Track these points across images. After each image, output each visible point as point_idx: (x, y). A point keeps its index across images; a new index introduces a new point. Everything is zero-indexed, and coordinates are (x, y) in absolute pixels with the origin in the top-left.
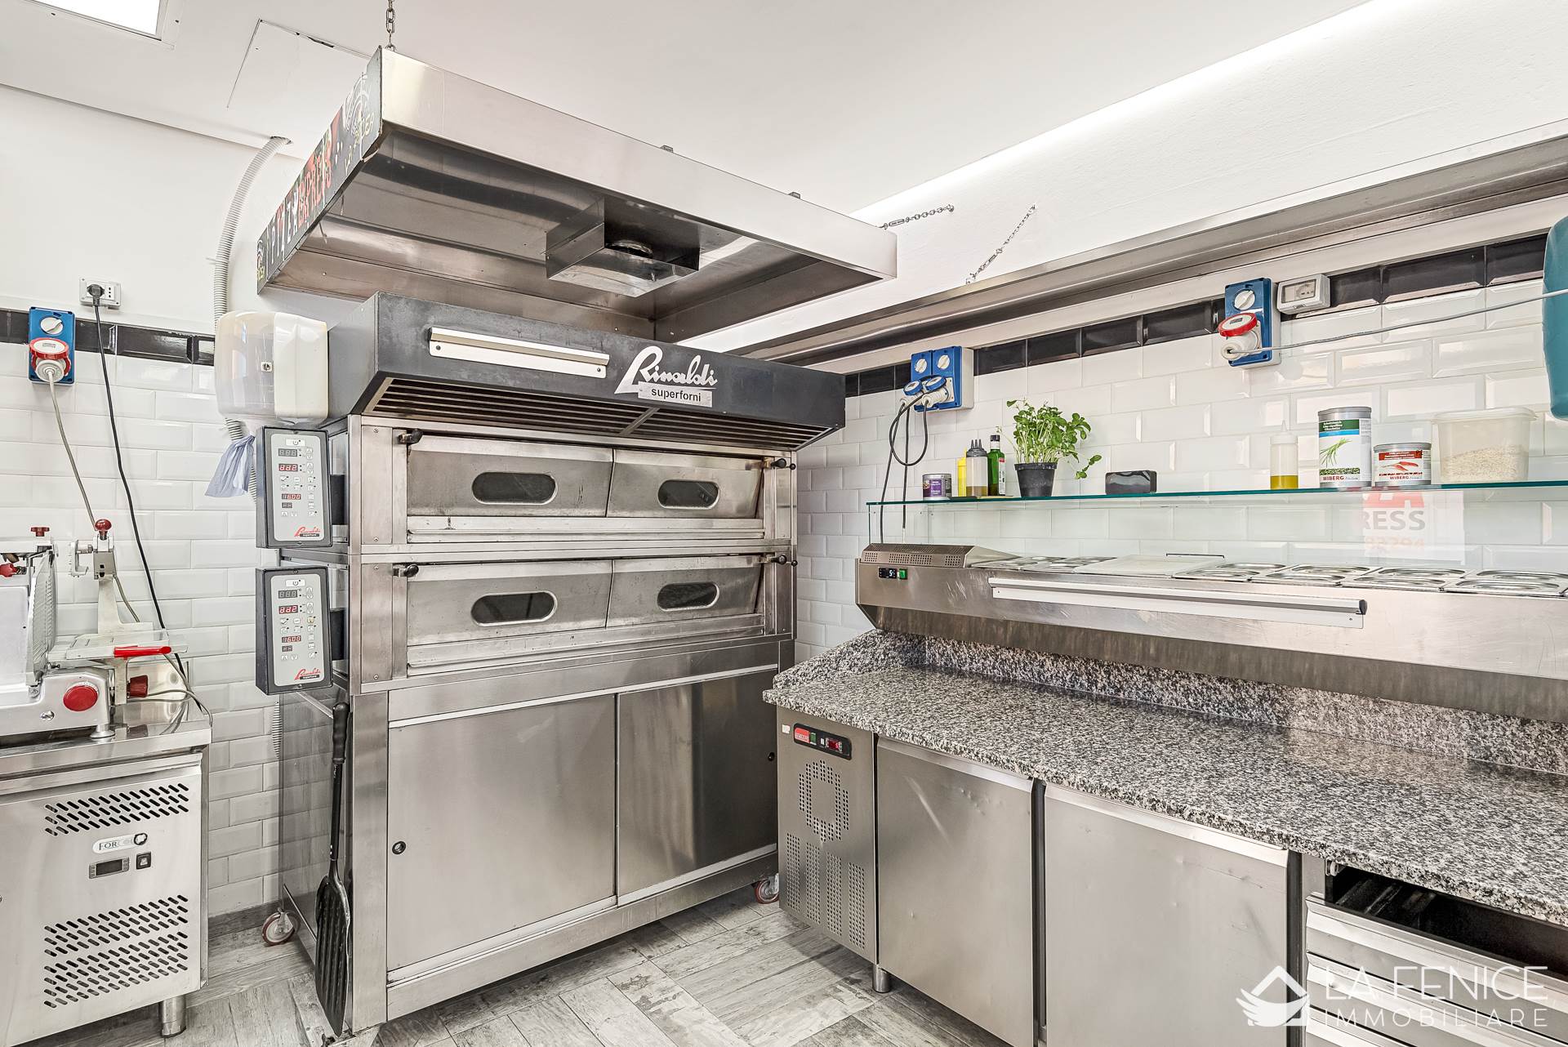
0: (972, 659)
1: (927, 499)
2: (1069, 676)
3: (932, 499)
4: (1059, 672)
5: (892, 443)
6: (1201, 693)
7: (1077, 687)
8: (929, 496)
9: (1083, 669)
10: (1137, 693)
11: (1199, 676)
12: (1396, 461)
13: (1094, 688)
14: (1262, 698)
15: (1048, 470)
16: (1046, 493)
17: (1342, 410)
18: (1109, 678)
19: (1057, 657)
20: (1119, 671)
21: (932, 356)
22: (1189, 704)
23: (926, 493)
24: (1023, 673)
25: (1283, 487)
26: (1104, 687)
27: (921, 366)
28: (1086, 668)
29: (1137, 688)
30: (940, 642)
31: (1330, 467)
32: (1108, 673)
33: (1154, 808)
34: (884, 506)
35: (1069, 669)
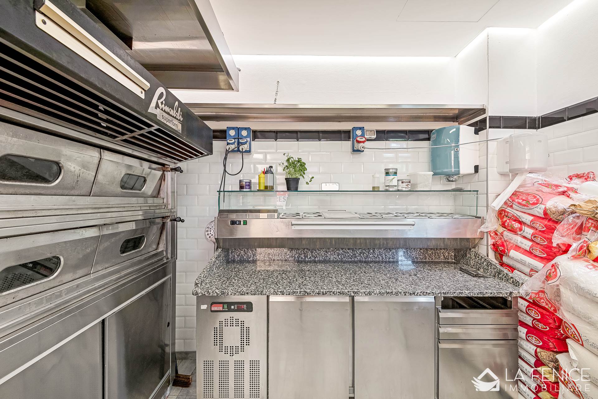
0: (254, 255)
1: (242, 190)
2: (297, 256)
3: (245, 190)
4: (293, 255)
5: (225, 166)
6: (343, 254)
7: (300, 259)
8: (243, 189)
9: (302, 252)
10: (322, 258)
11: (342, 249)
12: (407, 184)
13: (306, 258)
14: (361, 253)
15: (297, 180)
16: (296, 190)
17: (392, 169)
18: (312, 254)
19: (292, 249)
20: (316, 251)
21: (238, 130)
22: (339, 258)
23: (241, 187)
24: (278, 257)
25: (375, 190)
26: (310, 257)
27: (232, 133)
28: (304, 252)
29: (322, 256)
30: (238, 250)
31: (391, 184)
32: (312, 252)
33: (405, 295)
34: (225, 193)
35: (297, 253)
